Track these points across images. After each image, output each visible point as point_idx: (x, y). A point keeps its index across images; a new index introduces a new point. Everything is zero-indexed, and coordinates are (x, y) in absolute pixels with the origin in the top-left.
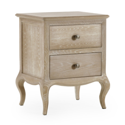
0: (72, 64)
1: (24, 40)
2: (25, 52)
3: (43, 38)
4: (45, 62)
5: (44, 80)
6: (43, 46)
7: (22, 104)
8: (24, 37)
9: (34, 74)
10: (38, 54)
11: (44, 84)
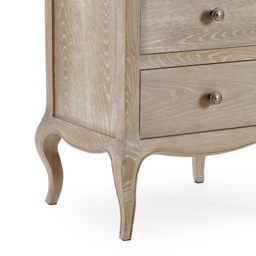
0: (200, 94)
1: (60, 24)
2: (61, 59)
3: (120, 19)
4: (127, 89)
5: (122, 142)
6: (121, 42)
7: (53, 199)
8: (58, 15)
9: (89, 121)
10: (102, 65)
11: (124, 153)
